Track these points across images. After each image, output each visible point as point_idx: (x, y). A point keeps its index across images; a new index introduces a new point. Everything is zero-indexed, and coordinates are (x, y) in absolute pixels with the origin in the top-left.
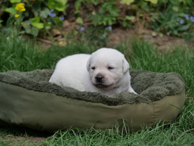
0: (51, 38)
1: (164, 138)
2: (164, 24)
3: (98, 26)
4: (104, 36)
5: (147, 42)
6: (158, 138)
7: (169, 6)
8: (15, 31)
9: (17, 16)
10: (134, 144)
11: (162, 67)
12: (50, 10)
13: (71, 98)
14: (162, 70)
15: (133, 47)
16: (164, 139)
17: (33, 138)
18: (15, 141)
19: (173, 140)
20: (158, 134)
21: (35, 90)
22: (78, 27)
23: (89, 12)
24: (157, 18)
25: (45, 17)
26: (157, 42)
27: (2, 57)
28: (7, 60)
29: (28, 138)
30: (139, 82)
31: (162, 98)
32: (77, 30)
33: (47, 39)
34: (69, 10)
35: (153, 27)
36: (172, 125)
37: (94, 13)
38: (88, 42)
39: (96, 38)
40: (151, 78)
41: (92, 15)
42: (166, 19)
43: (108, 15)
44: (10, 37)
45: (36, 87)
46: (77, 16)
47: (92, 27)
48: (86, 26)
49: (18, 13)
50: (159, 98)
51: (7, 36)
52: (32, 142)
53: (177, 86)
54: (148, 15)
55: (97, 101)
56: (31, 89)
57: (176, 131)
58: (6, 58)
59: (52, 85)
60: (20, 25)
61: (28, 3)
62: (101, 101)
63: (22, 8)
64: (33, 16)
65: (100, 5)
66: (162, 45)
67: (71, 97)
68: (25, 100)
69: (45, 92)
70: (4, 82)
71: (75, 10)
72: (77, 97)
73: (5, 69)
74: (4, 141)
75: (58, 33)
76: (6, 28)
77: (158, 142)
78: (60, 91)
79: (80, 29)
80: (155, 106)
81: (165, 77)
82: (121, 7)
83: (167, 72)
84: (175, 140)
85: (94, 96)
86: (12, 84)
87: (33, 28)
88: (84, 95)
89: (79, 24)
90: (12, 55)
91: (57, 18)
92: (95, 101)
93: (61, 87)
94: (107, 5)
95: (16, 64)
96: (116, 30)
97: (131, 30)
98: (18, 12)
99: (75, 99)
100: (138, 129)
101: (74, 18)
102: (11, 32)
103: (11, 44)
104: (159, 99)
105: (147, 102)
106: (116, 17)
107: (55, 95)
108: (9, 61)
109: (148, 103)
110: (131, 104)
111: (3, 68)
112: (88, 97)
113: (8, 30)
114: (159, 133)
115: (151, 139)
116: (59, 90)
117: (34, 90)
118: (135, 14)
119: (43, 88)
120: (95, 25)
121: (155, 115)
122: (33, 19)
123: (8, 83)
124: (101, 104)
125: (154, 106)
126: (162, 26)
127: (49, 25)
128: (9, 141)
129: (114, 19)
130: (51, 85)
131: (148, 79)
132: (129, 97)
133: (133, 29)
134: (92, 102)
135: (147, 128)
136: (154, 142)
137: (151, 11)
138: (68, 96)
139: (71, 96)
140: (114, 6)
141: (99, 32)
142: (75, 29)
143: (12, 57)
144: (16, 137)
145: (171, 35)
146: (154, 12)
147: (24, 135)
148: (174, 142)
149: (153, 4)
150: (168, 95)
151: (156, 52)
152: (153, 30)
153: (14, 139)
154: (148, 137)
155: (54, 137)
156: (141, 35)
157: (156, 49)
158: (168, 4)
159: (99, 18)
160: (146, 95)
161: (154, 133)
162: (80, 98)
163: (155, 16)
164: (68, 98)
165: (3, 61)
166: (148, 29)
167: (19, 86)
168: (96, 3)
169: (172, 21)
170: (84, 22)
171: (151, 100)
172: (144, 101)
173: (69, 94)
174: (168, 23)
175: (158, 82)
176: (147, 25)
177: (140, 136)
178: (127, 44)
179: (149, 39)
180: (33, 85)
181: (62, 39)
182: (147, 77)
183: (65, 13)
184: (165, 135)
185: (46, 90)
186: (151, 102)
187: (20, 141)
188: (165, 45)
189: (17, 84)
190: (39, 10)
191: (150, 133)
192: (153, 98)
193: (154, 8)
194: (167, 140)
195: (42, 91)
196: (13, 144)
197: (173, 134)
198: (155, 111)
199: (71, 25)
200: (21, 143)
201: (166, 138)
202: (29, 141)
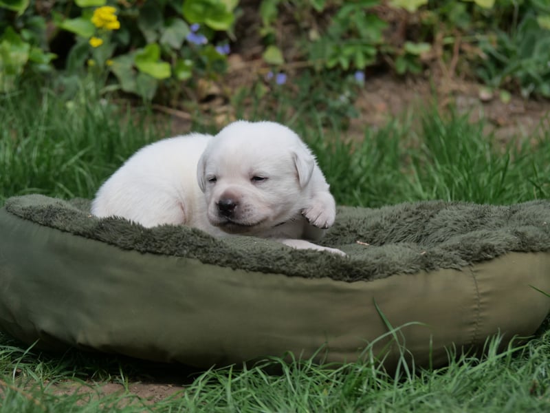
0: (193, 104)
1: (511, 387)
2: (512, 64)
3: (327, 70)
4: (344, 99)
5: (466, 117)
6: (495, 387)
7: (529, 15)
8: (91, 85)
9: (95, 42)
10: (427, 404)
11: (509, 186)
12: (189, 25)
13: (245, 269)
15: (426, 130)
16: (511, 391)
17: (142, 386)
18: (91, 395)
19: (536, 392)
20: (494, 377)
21: (142, 249)
22: (269, 75)
23: (300, 32)
24: (492, 48)
25: (177, 44)
26: (493, 116)
27: (55, 157)
28: (68, 167)
29: (126, 386)
30: (442, 230)
31: (497, 256)
32: (267, 84)
33: (179, 108)
34: (243, 26)
35: (481, 73)
36: (536, 351)
37: (314, 35)
38: (296, 115)
39: (320, 105)
40: (476, 218)
41: (308, 39)
42: (519, 51)
43: (353, 40)
44: (78, 103)
45: (144, 243)
46: (266, 42)
47: (307, 73)
48: (292, 72)
49: (97, 36)
50: (489, 256)
51: (69, 99)
52: (140, 399)
53: (545, 231)
54: (468, 39)
55: (319, 273)
56: (131, 249)
57: (547, 368)
58: (64, 161)
59: (188, 234)
60: (106, 67)
61: (127, 5)
62: (328, 273)
63: (110, 21)
64: (143, 43)
65: (332, 10)
66: (507, 125)
67: (243, 266)
69: (170, 254)
70: (58, 228)
71: (262, 25)
72: (260, 266)
73: (61, 191)
74: (60, 394)
75: (214, 89)
76: (66, 76)
77: (495, 400)
78: (211, 249)
79: (273, 79)
80: (479, 276)
81: (516, 211)
82: (391, 16)
83: (520, 201)
84: (543, 392)
85: (309, 260)
86: (77, 234)
87: (142, 77)
88: (280, 258)
89: (272, 66)
90: (81, 153)
91: (209, 48)
92: (312, 274)
93: (214, 240)
94: (353, 12)
95: (93, 179)
96: (378, 82)
97: (420, 82)
98: (98, 32)
99: (255, 271)
100: (440, 363)
101: (257, 49)
102: (78, 88)
103: (78, 120)
104: (489, 260)
105: (456, 266)
106: (378, 46)
107: (197, 262)
108: (73, 169)
109: (459, 270)
110: (411, 273)
111: (56, 190)
112: (291, 264)
113: (70, 80)
114: (496, 374)
115: (475, 389)
116: (209, 247)
117: (138, 251)
118: (430, 39)
119: (162, 245)
120: (318, 67)
121: (481, 301)
122: (141, 52)
123: (68, 232)
124: (328, 281)
125: (477, 278)
126: (507, 70)
127: (187, 69)
128: (73, 396)
129: (373, 51)
130: (185, 233)
131: (468, 221)
132: (403, 255)
133: (426, 79)
134: (305, 277)
135: (465, 361)
136: (482, 400)
137: (476, 30)
138: (234, 263)
139: (243, 264)
140: (371, 15)
141: (329, 88)
142: (262, 79)
143: (82, 158)
144: (92, 382)
145: (533, 96)
146: (484, 31)
147: (117, 378)
148: (540, 397)
149: (481, 9)
150: (514, 250)
151: (491, 145)
152: (481, 81)
153: (88, 389)
154: (465, 385)
155: (200, 383)
156: (446, 96)
157: (492, 135)
158: (523, 9)
159: (330, 50)
160: (451, 248)
161: (484, 375)
162: (271, 267)
163: (488, 43)
164: (234, 269)
165: (58, 168)
166: (467, 78)
167: (98, 239)
168: (320, 8)
169: (536, 56)
170: (286, 61)
171: (468, 260)
172: (447, 265)
173: (236, 258)
174: (524, 62)
175: (496, 224)
176: (465, 66)
177: (446, 381)
178: (409, 123)
179: (472, 107)
180: (135, 235)
181: (224, 108)
182: (465, 217)
183: (232, 36)
184: (513, 380)
185: (173, 250)
186: (467, 266)
187: (106, 394)
188: (515, 124)
189: (91, 234)
190: (160, 24)
191: (474, 373)
192: (471, 255)
193: (484, 20)
194: (521, 393)
195: (162, 254)
196: (86, 403)
197: (537, 377)
198: (481, 291)
199: (249, 69)
200: (108, 400)
201: (517, 388)
202: (130, 394)
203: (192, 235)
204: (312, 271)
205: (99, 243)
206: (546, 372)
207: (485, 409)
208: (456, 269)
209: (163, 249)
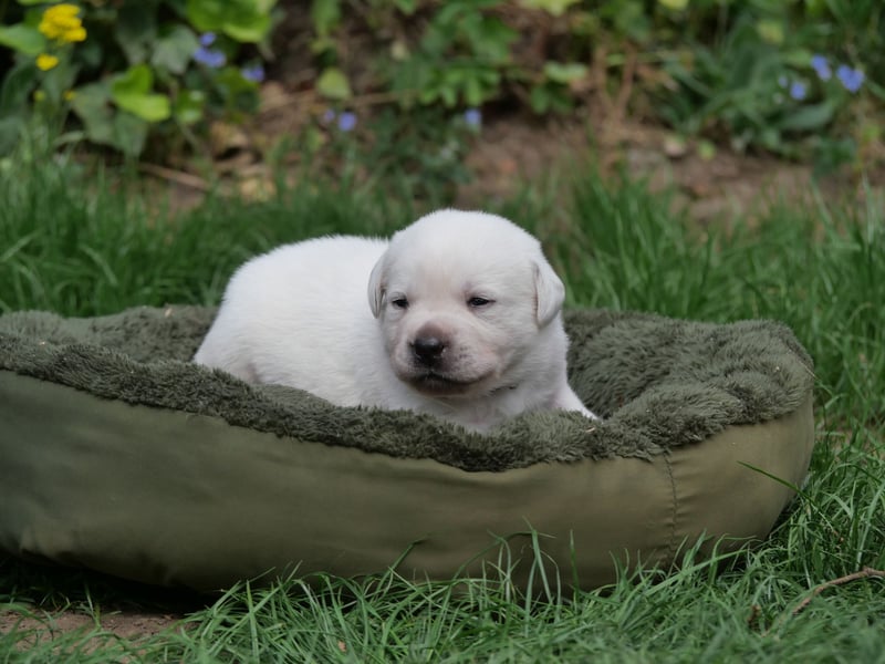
0: (203, 162)
1: (717, 616)
2: (717, 99)
3: (420, 108)
4: (447, 153)
5: (643, 183)
6: (691, 617)
7: (743, 20)
8: (41, 131)
9: (46, 63)
10: (582, 643)
11: (712, 294)
12: (198, 34)
13: (296, 436)
14: (708, 309)
15: (580, 204)
16: (717, 624)
17: (122, 618)
18: (39, 632)
19: (757, 625)
20: (690, 601)
21: (132, 399)
22: (327, 115)
23: (378, 45)
24: (685, 72)
25: (178, 66)
26: (687, 180)
29: (97, 618)
30: (605, 362)
31: (708, 436)
32: (323, 129)
33: (183, 170)
34: (284, 37)
35: (668, 113)
36: (757, 558)
37: (399, 50)
38: (372, 181)
39: (410, 164)
40: (661, 346)
41: (390, 59)
42: (729, 77)
43: (463, 59)
44: (17, 160)
45: (136, 388)
46: (321, 63)
47: (389, 113)
48: (364, 111)
49: (50, 52)
50: (695, 436)
51: (4, 155)
52: (118, 638)
53: (779, 381)
54: (646, 58)
55: (415, 452)
56: (114, 398)
57: (775, 586)
59: (209, 378)
60: (63, 102)
61: (98, 2)
62: (431, 451)
63: (69, 29)
64: (122, 64)
65: (426, 13)
66: (708, 197)
67: (295, 432)
68: (83, 448)
69: (177, 409)
71: (315, 35)
72: (321, 432)
75: (238, 139)
77: (692, 637)
78: (244, 403)
79: (334, 124)
80: (679, 471)
81: (724, 338)
82: (523, 21)
83: (731, 319)
84: (768, 624)
85: (401, 428)
86: (24, 373)
87: (122, 119)
88: (353, 423)
89: (331, 101)
90: (24, 242)
91: (231, 72)
92: (404, 452)
93: (248, 389)
94: (461, 15)
95: (43, 283)
96: (502, 126)
97: (570, 127)
98: (51, 46)
99: (312, 441)
100: (599, 579)
101: (307, 74)
102: (19, 137)
103: (19, 190)
104: (694, 443)
105: (643, 454)
106: (502, 70)
107: (221, 422)
108: (9, 269)
109: (648, 461)
110: (568, 462)
112: (372, 433)
113: (5, 125)
114: (693, 597)
115: (659, 620)
116: (240, 400)
117: (126, 401)
118: (585, 57)
119: (166, 392)
120: (406, 103)
121: (679, 511)
122: (119, 78)
123: (7, 369)
124: (430, 465)
125: (675, 474)
126: (710, 108)
127: (193, 105)
128: (10, 634)
129: (493, 78)
130: (204, 376)
131: (646, 350)
132: (558, 431)
133: (578, 122)
134: (393, 455)
135: (643, 574)
136: (671, 637)
137: (660, 43)
138: (281, 426)
139: (294, 428)
140: (491, 20)
141: (424, 136)
142: (315, 122)
143: (25, 249)
144: (42, 613)
145: (751, 150)
146: (672, 45)
147: (82, 606)
148: (764, 633)
149: (668, 10)
150: (737, 424)
151: (684, 228)
152: (667, 126)
153: (35, 623)
154: (643, 613)
155: (217, 612)
156: (613, 148)
157: (685, 212)
158: (734, 11)
159: (425, 75)
160: (636, 422)
161: (674, 597)
162: (338, 435)
163: (678, 64)
164: (280, 436)
166: (647, 121)
167: (59, 381)
168: (408, 7)
169: (756, 85)
170: (355, 92)
171: (662, 446)
172: (627, 452)
173: (284, 418)
174: (738, 95)
175: (693, 364)
176: (642, 103)
177: (611, 607)
178: (553, 193)
179: (653, 167)
180: (122, 377)
181: (255, 169)
182: (643, 342)
183: (267, 51)
184: (721, 606)
185: (182, 401)
186: (659, 454)
187: (63, 632)
188: (722, 194)
189: (48, 372)
190: (150, 34)
191: (657, 594)
192: (668, 436)
193: (673, 28)
194: (733, 627)
195: (163, 407)
196: (30, 646)
197: (759, 600)
198: (680, 496)
199: (294, 106)
200: (68, 641)
201: (727, 618)
202: (103, 632)
203: (214, 380)
204: (405, 447)
205: (61, 388)
206: (772, 591)
207: (675, 651)
208: (641, 458)
209: (166, 399)
